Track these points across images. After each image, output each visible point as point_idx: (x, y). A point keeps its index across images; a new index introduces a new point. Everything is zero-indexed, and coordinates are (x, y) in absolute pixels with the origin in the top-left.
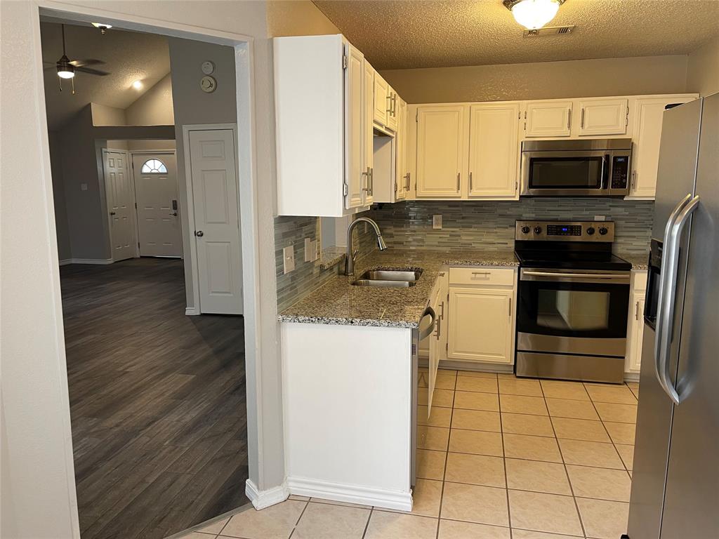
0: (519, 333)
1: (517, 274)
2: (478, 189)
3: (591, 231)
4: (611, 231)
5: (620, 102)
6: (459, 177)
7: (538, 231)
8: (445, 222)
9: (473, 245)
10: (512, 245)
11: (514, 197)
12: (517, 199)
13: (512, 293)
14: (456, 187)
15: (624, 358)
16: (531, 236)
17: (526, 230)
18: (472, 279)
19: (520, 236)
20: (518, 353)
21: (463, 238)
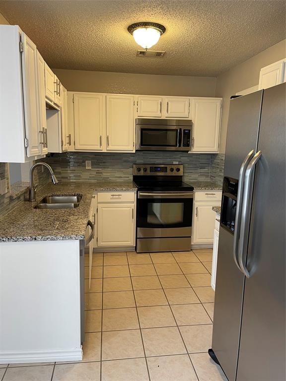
0: (138, 228)
1: (136, 195)
2: (112, 145)
3: (172, 170)
4: (182, 170)
5: (185, 100)
6: (101, 138)
7: (145, 170)
8: (93, 164)
9: (110, 178)
10: (132, 178)
11: (133, 151)
12: (134, 152)
13: (134, 206)
14: (99, 144)
15: (190, 237)
16: (142, 173)
17: (139, 170)
18: (111, 199)
19: (136, 173)
20: (138, 239)
21: (104, 174)
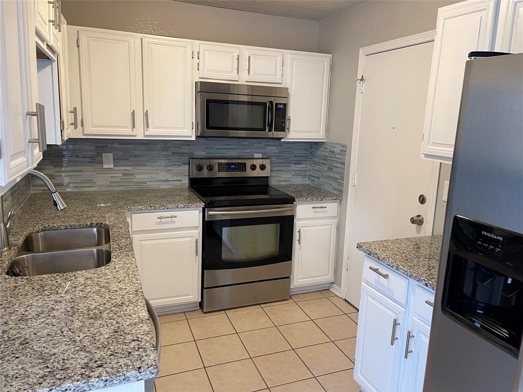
0: (205, 271)
1: (201, 214)
2: (154, 128)
3: (253, 167)
4: (268, 167)
6: (133, 114)
7: (210, 168)
8: (116, 161)
9: (148, 184)
10: (186, 182)
11: (191, 137)
12: (193, 138)
13: (198, 234)
14: (130, 125)
15: (289, 277)
16: (205, 173)
17: (200, 168)
18: (157, 224)
19: (196, 174)
20: (205, 290)
21: (138, 176)
